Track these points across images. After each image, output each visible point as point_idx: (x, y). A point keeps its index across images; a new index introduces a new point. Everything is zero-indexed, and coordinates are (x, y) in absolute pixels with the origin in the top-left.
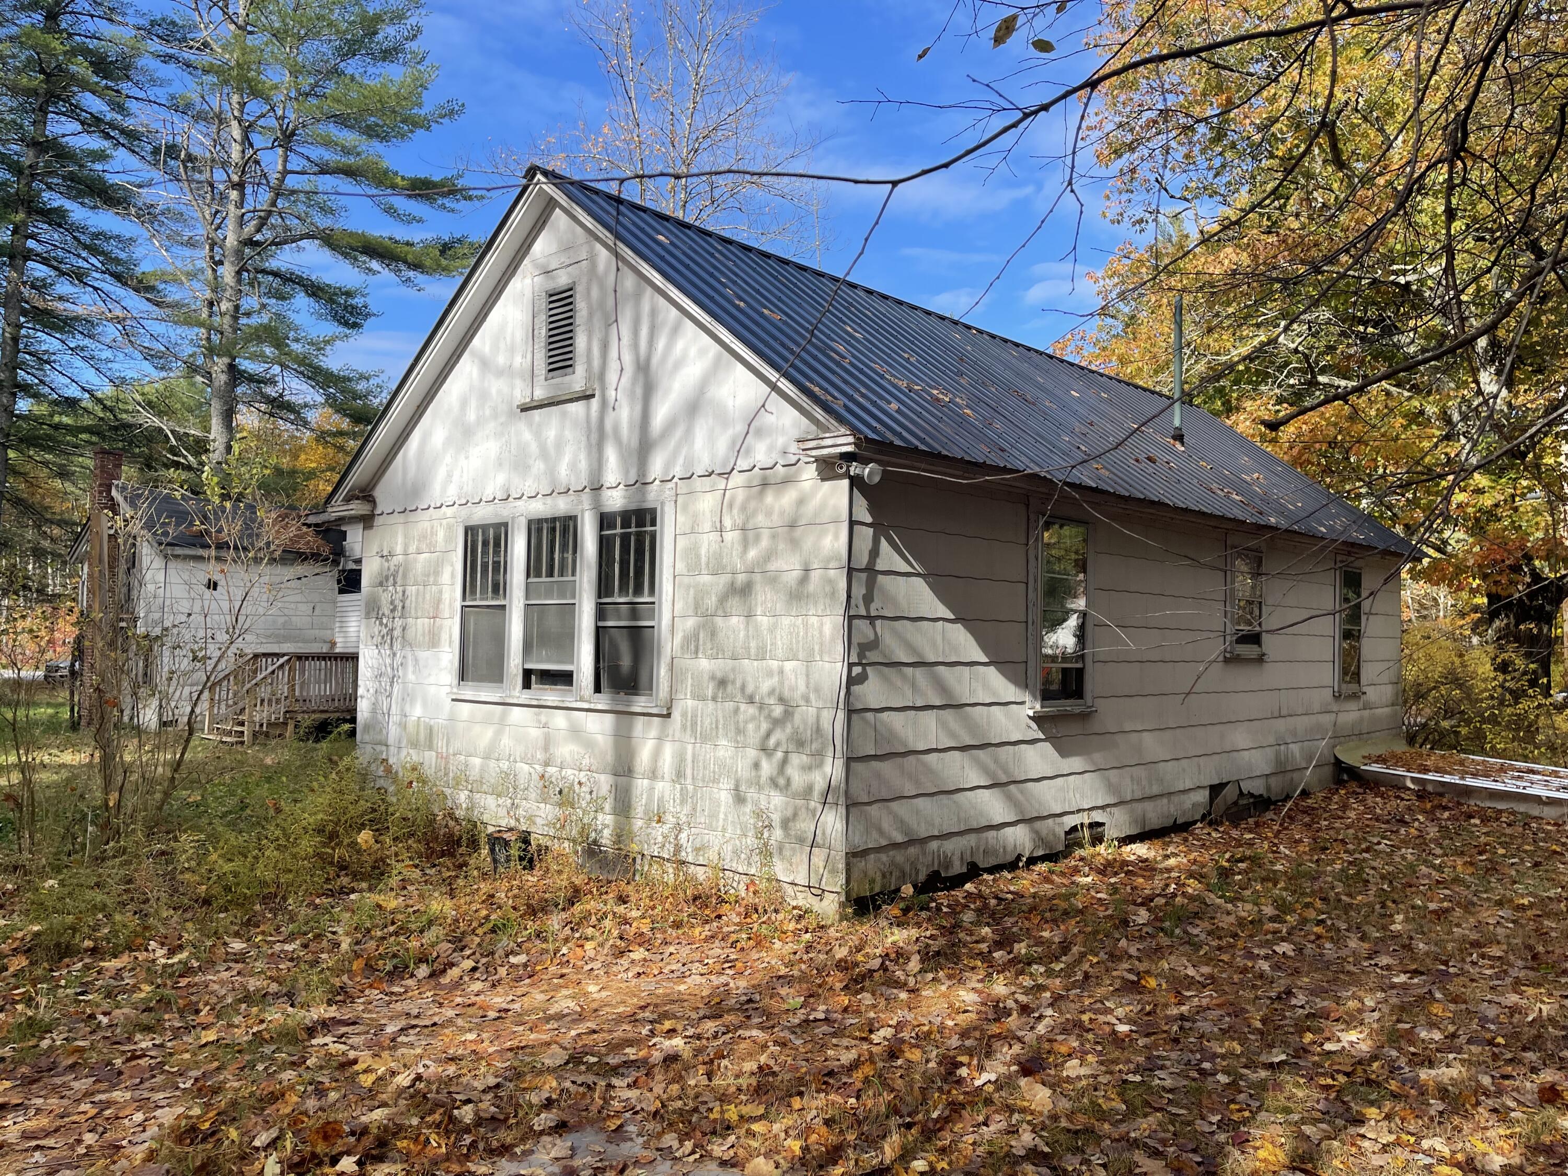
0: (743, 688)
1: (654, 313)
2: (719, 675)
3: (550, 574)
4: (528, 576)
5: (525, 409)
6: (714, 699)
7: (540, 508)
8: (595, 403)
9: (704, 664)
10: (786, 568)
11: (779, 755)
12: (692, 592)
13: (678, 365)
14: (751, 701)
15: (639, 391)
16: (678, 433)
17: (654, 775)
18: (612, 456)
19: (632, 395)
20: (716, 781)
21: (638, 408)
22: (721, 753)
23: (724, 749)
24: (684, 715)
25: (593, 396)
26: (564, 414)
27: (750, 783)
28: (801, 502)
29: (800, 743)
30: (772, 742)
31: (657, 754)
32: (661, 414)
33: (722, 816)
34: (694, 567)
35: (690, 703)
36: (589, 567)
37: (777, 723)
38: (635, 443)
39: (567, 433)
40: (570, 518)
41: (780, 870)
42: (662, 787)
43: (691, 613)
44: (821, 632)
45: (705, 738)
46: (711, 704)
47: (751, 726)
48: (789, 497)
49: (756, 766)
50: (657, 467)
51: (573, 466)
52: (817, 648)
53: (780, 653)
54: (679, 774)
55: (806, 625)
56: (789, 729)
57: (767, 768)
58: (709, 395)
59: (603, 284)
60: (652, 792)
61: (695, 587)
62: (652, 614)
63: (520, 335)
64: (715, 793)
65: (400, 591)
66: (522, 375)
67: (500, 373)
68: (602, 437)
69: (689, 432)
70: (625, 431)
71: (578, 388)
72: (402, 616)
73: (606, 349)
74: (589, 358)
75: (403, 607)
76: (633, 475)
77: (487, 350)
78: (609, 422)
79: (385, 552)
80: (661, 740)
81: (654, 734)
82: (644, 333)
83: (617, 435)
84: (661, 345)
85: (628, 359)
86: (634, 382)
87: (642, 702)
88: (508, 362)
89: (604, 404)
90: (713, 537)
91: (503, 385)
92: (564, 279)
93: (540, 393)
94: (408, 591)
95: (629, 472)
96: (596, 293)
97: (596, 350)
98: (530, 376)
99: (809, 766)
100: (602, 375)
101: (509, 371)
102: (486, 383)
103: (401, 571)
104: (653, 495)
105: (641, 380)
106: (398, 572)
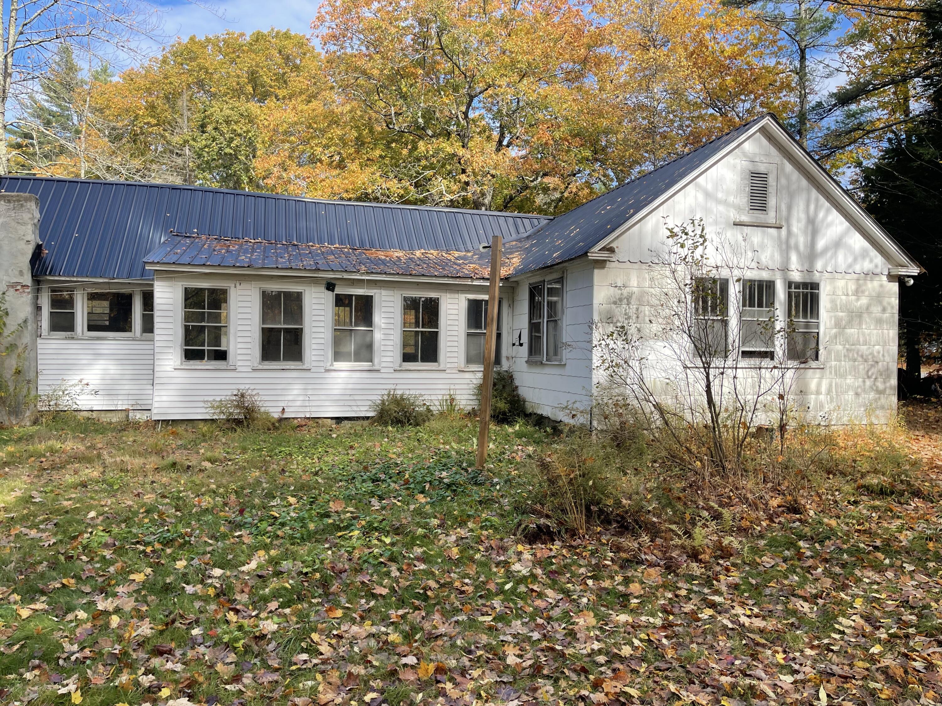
1: (817, 200)
3: (760, 305)
4: (744, 305)
5: (735, 224)
6: (844, 361)
7: (750, 275)
8: (784, 231)
9: (840, 347)
10: (875, 311)
11: (873, 378)
12: (833, 320)
13: (829, 225)
15: (809, 232)
16: (829, 254)
17: (818, 393)
18: (794, 258)
19: (805, 233)
20: (847, 392)
21: (809, 238)
22: (848, 381)
23: (850, 380)
24: (831, 367)
25: (782, 228)
26: (764, 233)
27: (861, 390)
28: (881, 288)
29: (881, 374)
30: (870, 373)
31: (819, 385)
32: (821, 244)
33: (849, 405)
34: (835, 308)
35: (833, 363)
36: (782, 305)
37: (872, 366)
38: (807, 253)
39: (766, 241)
40: (770, 282)
41: (873, 420)
42: (822, 397)
43: (833, 326)
44: (888, 335)
45: (841, 376)
46: (843, 363)
47: (861, 368)
48: (876, 286)
49: (864, 383)
50: (819, 265)
51: (772, 256)
52: (887, 341)
53: (872, 342)
54: (829, 392)
55: (883, 333)
56: (877, 369)
57: (868, 383)
58: (844, 240)
59: (788, 178)
60: (816, 399)
61: (835, 317)
62: (818, 327)
63: (734, 187)
64: (846, 397)
65: (633, 307)
66: (734, 206)
67: (719, 202)
68: (788, 247)
69: (835, 254)
70: (802, 247)
71: (770, 221)
72: (637, 322)
73: (790, 208)
74: (777, 209)
75: (638, 317)
76: (806, 267)
77: (710, 187)
78: (792, 242)
79: (619, 284)
80: (821, 378)
81: (817, 376)
82: (812, 207)
83: (797, 248)
84: (821, 215)
85: (803, 216)
86: (806, 227)
87: (813, 364)
88: (724, 198)
89: (789, 233)
90: (844, 297)
91: (721, 208)
92: (762, 168)
93: (745, 218)
94: (642, 308)
95: (802, 265)
96: (783, 181)
97: (784, 207)
98: (739, 209)
99: (885, 382)
100: (788, 220)
101: (725, 203)
102: (709, 205)
103: (634, 297)
104: (816, 277)
105: (810, 228)
106: (631, 297)
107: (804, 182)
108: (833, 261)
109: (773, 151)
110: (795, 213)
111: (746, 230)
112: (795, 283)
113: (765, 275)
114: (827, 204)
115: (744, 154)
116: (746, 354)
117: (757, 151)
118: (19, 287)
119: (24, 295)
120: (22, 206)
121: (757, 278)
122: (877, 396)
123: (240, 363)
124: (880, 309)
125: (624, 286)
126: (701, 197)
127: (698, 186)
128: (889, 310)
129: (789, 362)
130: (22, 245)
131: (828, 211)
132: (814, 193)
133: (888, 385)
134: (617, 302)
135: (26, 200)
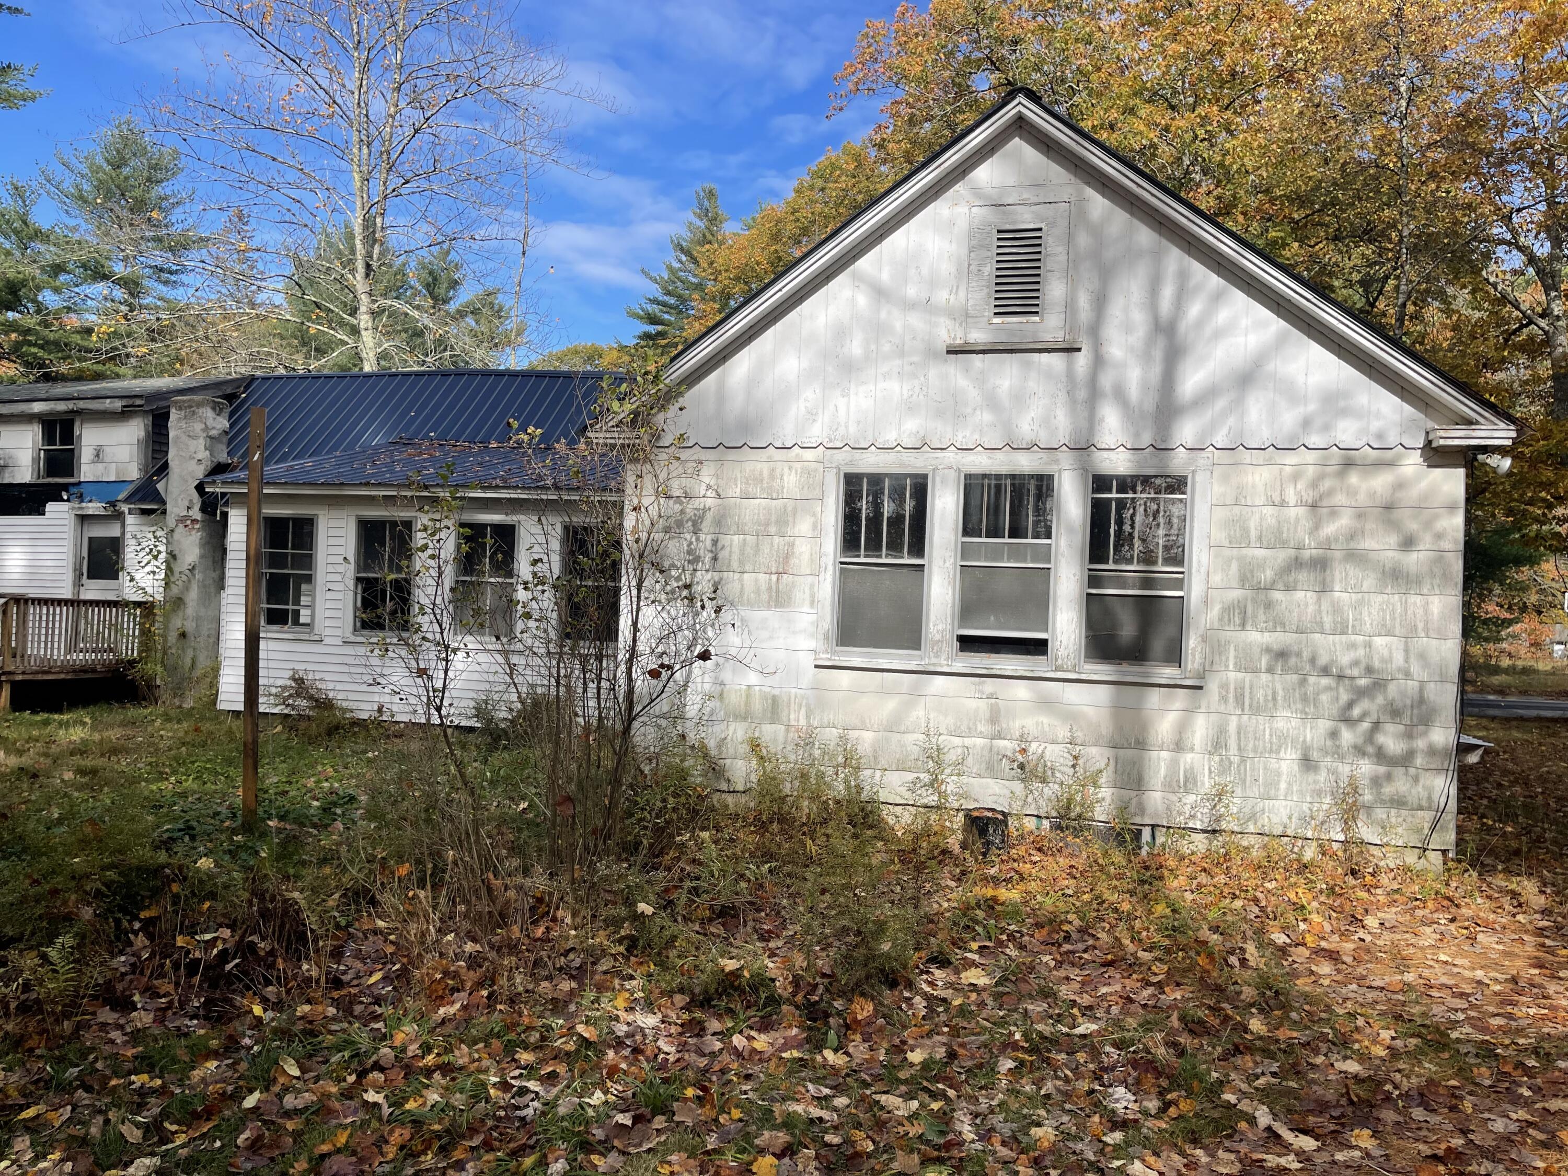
0: (1313, 660)
1: (1183, 276)
2: (1275, 647)
3: (1016, 532)
4: (963, 534)
5: (952, 352)
6: (1270, 670)
7: (981, 463)
8: (1082, 360)
9: (1256, 637)
10: (1376, 547)
11: (1366, 725)
12: (1234, 566)
13: (1218, 334)
14: (1325, 671)
15: (1158, 354)
16: (1221, 403)
17: (1179, 746)
18: (1111, 418)
19: (1146, 357)
20: (1274, 752)
21: (1156, 370)
22: (1280, 724)
23: (1285, 720)
24: (1224, 686)
25: (1079, 350)
26: (1028, 365)
27: (1324, 751)
28: (1400, 485)
29: (1395, 713)
30: (1356, 712)
31: (1182, 728)
33: (1283, 786)
34: (1240, 537)
35: (1233, 676)
36: (1070, 530)
37: (1362, 693)
38: (1150, 405)
39: (1032, 384)
40: (1040, 477)
41: (1366, 832)
42: (1191, 758)
43: (1235, 583)
44: (1426, 611)
45: (1256, 710)
46: (1264, 677)
47: (1324, 698)
48: (1381, 482)
49: (1334, 734)
50: (1188, 431)
51: (1046, 421)
52: (1420, 626)
53: (1367, 628)
54: (1216, 746)
55: (1405, 604)
56: (1380, 700)
57: (1349, 737)
58: (1270, 367)
59: (1097, 233)
60: (1174, 763)
61: (1240, 559)
62: (1179, 585)
63: (947, 268)
64: (1273, 763)
65: (707, 540)
66: (951, 313)
67: (910, 306)
68: (1094, 394)
69: (1238, 403)
70: (1134, 391)
71: (1048, 337)
72: (713, 569)
73: (1100, 302)
74: (1070, 308)
75: (715, 559)
76: (1146, 439)
77: (885, 276)
78: (1106, 381)
79: (677, 493)
80: (1190, 711)
81: (1178, 705)
82: (1167, 293)
83: (1120, 394)
84: (1194, 310)
85: (1139, 318)
86: (1150, 343)
87: (1167, 673)
88: (924, 296)
89: (1098, 361)
90: (1269, 511)
91: (916, 320)
92: (1026, 219)
93: (978, 336)
94: (725, 540)
95: (1137, 435)
96: (1083, 240)
97: (1084, 301)
98: (965, 317)
99: (1409, 735)
100: (1095, 330)
101: (927, 306)
102: (883, 315)
103: (709, 516)
104: (1179, 462)
105: (1161, 342)
106: (702, 518)
107: (1145, 235)
108: (1231, 421)
109: (1056, 172)
110: (1116, 311)
111: (977, 360)
112: (1117, 477)
113: (1025, 464)
114: (1215, 281)
115: (976, 192)
116: (968, 643)
117: (1011, 181)
118: (189, 522)
119: (194, 532)
120: (194, 413)
121: (1004, 470)
122: (1382, 769)
123: (328, 632)
124: (1393, 540)
125: (687, 496)
126: (862, 300)
127: (858, 278)
128: (1426, 542)
129: (1089, 667)
130: (192, 465)
131: (1217, 298)
132: (1175, 257)
133: (1421, 744)
134: (673, 528)
135: (200, 405)
